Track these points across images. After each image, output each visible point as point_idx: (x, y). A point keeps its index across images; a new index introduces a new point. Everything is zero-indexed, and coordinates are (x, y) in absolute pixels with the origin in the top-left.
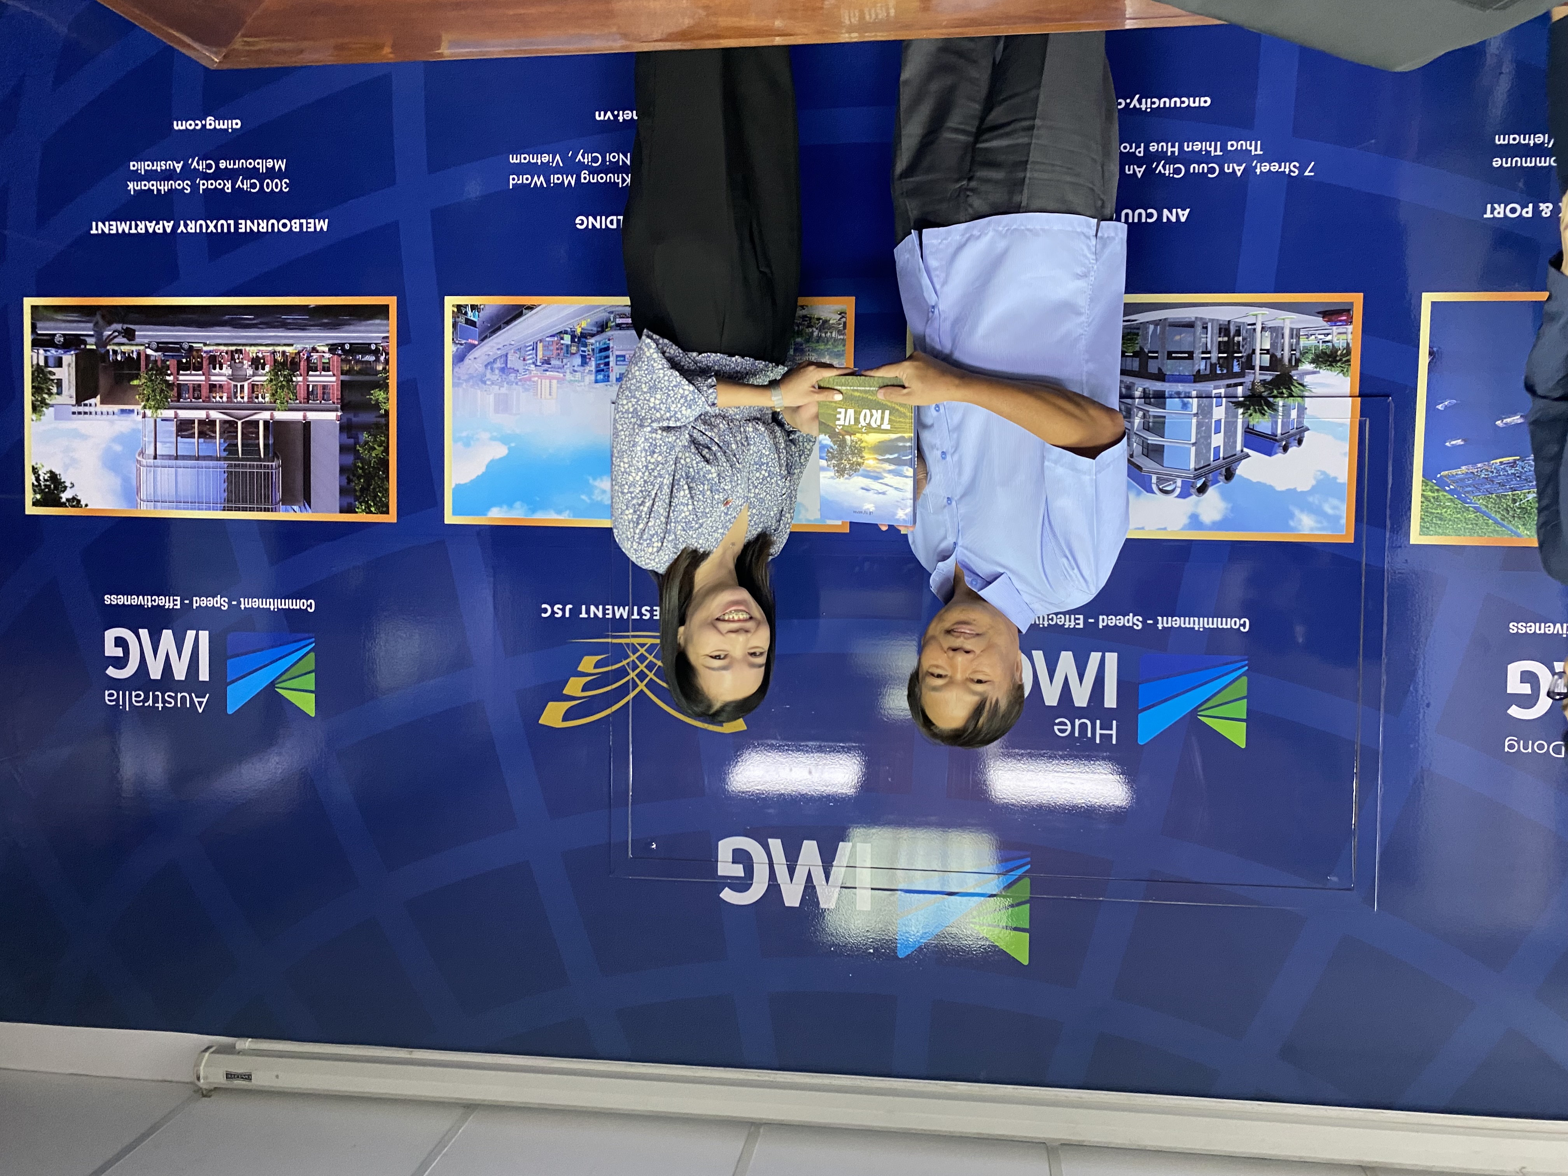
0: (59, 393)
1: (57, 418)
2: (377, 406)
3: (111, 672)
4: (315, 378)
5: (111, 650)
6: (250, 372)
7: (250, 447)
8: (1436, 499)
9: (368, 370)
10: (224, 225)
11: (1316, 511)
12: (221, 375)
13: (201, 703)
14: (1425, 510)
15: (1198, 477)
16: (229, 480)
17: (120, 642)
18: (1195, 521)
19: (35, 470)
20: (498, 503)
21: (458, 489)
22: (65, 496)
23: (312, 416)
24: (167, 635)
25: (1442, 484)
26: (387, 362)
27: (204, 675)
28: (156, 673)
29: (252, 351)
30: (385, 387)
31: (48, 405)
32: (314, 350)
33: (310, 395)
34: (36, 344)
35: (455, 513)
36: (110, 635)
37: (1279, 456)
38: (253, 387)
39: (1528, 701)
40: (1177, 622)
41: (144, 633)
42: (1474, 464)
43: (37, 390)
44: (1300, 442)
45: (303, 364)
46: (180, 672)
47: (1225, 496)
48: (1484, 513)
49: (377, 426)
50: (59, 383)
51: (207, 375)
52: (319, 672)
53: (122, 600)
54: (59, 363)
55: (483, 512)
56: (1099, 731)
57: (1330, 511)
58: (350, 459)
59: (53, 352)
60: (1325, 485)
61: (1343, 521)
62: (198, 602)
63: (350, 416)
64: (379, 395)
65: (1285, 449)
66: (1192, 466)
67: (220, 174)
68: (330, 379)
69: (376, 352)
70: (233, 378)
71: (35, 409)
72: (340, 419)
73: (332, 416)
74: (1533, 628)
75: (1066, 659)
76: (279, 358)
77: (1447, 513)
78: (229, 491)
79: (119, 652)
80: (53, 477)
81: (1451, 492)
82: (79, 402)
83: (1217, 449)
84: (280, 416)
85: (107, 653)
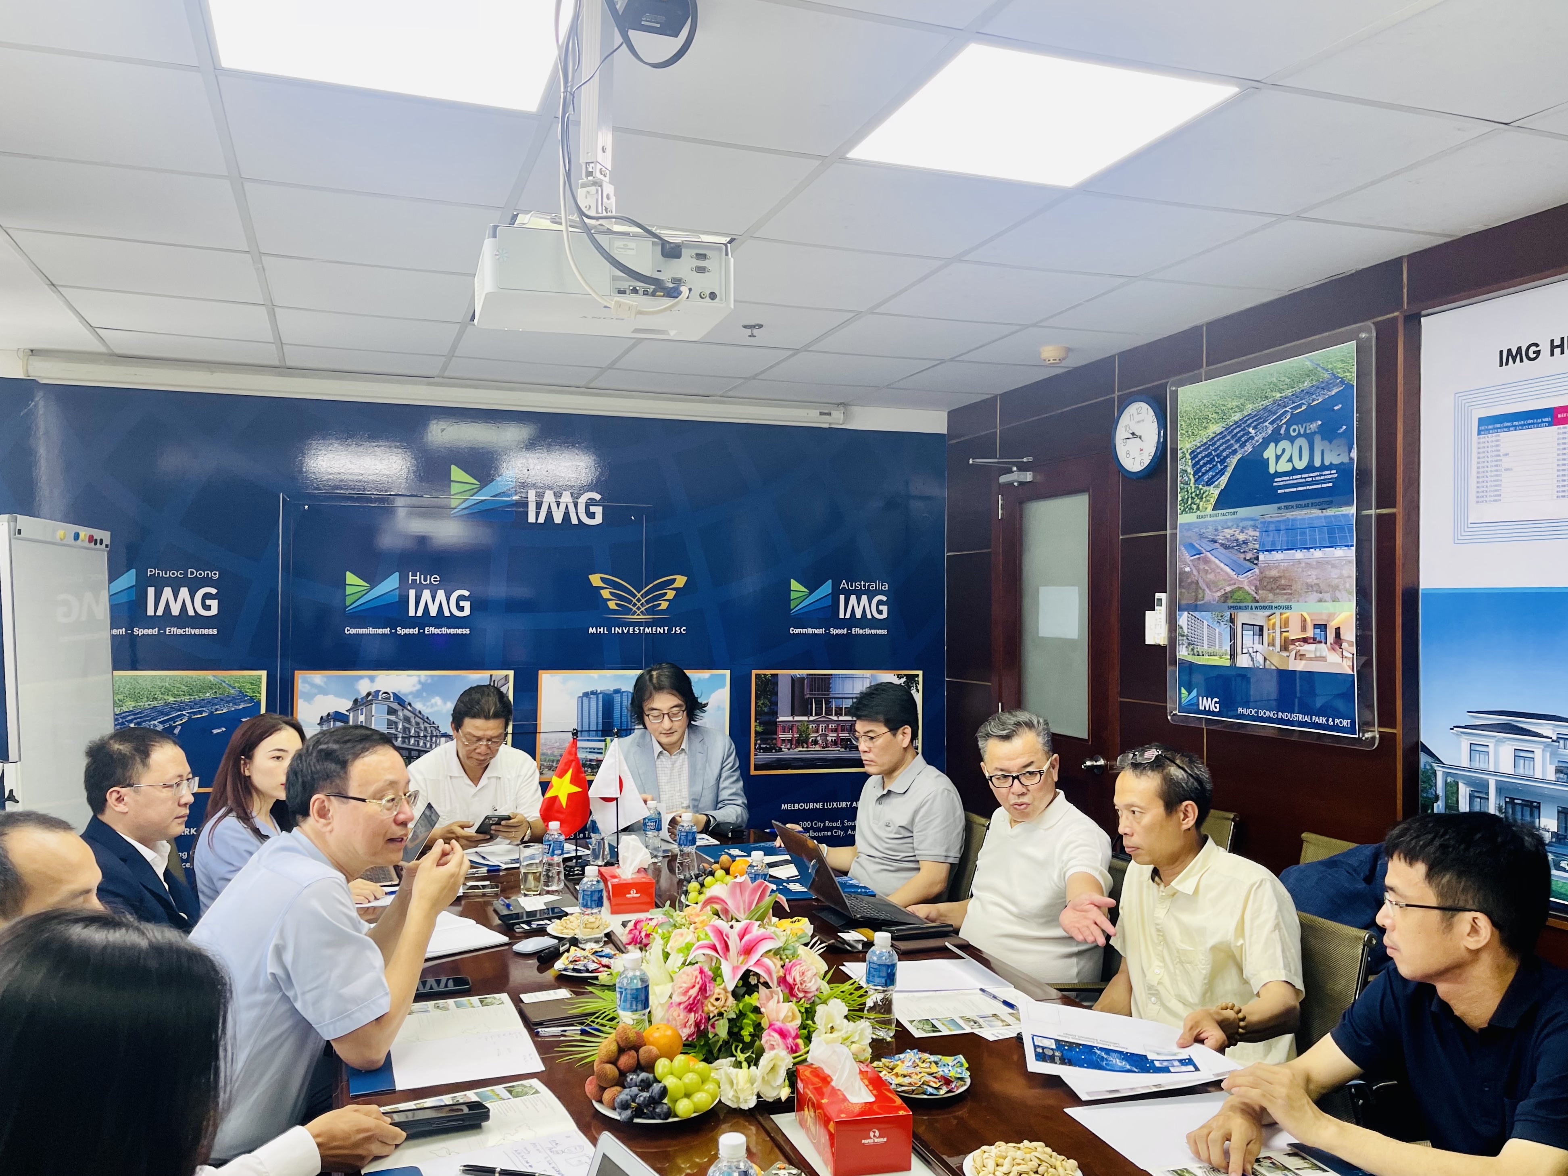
2: (760, 724)
3: (884, 598)
4: (788, 736)
5: (884, 608)
6: (819, 738)
7: (819, 703)
8: (254, 692)
9: (764, 741)
10: (829, 806)
11: (313, 685)
12: (831, 737)
14: (260, 687)
15: (371, 700)
16: (829, 688)
17: (880, 612)
18: (372, 679)
20: (704, 680)
21: (723, 686)
23: (790, 719)
24: (858, 615)
25: (252, 699)
26: (755, 745)
27: (842, 597)
28: (864, 598)
29: (817, 748)
30: (756, 732)
32: (789, 749)
33: (791, 728)
35: (725, 675)
36: (885, 615)
37: (332, 711)
38: (817, 731)
39: (206, 596)
40: (380, 631)
41: (869, 617)
42: (236, 710)
44: (322, 718)
45: (794, 742)
47: (358, 692)
48: (230, 686)
49: (760, 715)
51: (838, 737)
52: (789, 600)
53: (879, 632)
55: (712, 675)
56: (418, 578)
57: (307, 685)
58: (773, 698)
60: (309, 698)
61: (300, 681)
63: (773, 719)
64: (759, 729)
65: (329, 715)
66: (374, 706)
67: (830, 829)
68: (782, 736)
69: (760, 748)
70: (827, 735)
72: (777, 718)
73: (781, 719)
74: (206, 631)
75: (433, 612)
76: (805, 745)
77: (248, 686)
78: (829, 684)
79: (881, 607)
81: (247, 696)
83: (362, 714)
84: (805, 718)
85: (886, 607)
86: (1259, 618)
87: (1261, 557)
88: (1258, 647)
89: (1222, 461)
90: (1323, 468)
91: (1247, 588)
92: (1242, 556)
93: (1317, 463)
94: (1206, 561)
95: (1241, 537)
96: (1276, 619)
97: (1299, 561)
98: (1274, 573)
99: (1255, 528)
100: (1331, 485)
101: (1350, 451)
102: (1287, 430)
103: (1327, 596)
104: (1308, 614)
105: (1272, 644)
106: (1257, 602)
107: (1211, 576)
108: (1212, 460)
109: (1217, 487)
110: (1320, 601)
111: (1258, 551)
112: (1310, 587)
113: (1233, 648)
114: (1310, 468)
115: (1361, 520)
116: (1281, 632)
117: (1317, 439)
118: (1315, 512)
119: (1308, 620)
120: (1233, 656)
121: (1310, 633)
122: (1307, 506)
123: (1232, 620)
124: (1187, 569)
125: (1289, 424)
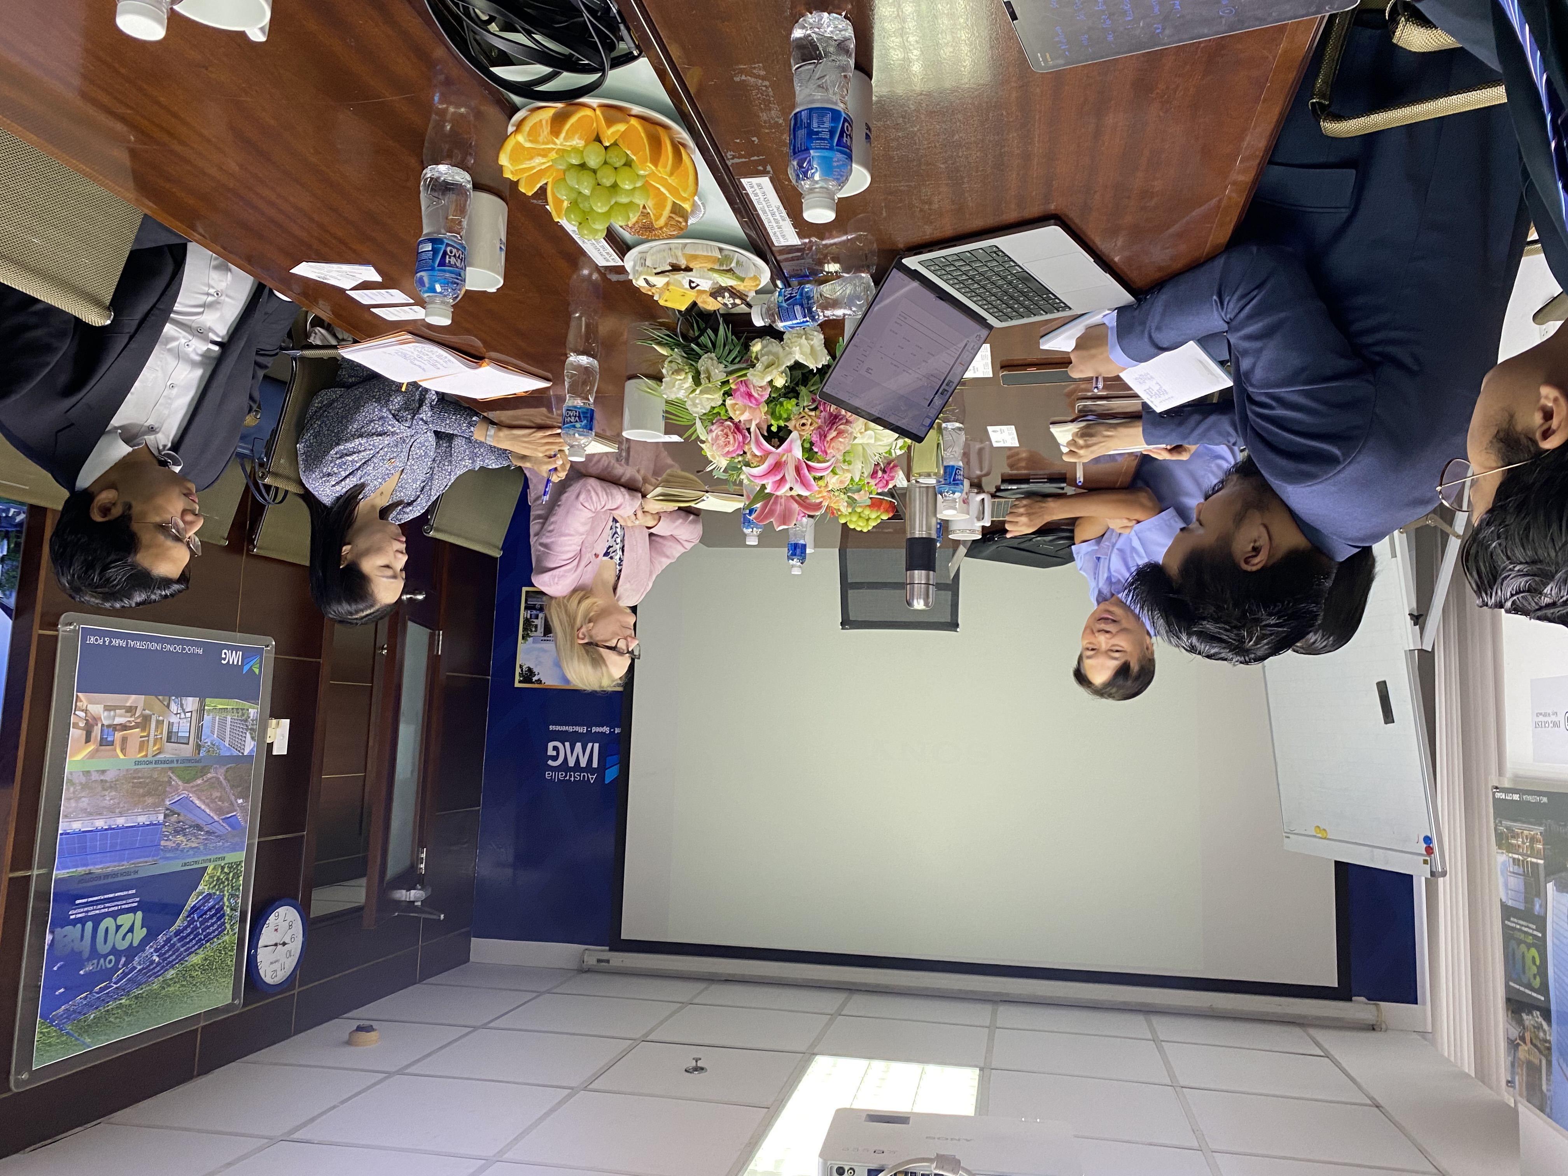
0: (536, 631)
1: (534, 642)
3: (550, 762)
5: (551, 752)
13: (592, 778)
17: (555, 748)
19: (521, 666)
22: (534, 679)
24: (578, 746)
27: (595, 764)
28: (571, 764)
31: (530, 637)
34: (526, 608)
36: (551, 745)
41: (567, 744)
43: (525, 629)
46: (583, 764)
50: (536, 626)
53: (558, 728)
54: (537, 617)
59: (534, 612)
62: (594, 729)
71: (523, 638)
79: (554, 753)
80: (530, 669)
82: (545, 635)
85: (549, 754)
86: (171, 751)
87: (161, 817)
88: (174, 719)
89: (193, 921)
90: (82, 921)
91: (180, 783)
92: (181, 818)
93: (89, 924)
94: (219, 811)
95: (180, 838)
96: (152, 749)
97: (121, 815)
98: (150, 800)
99: (166, 849)
100: (78, 902)
101: (53, 940)
102: (117, 961)
103: (95, 777)
104: (118, 756)
105: (159, 723)
106: (170, 768)
107: (216, 794)
108: (202, 923)
109: (201, 893)
110: (103, 772)
111: (163, 824)
112: (112, 786)
113: (201, 718)
114: (97, 920)
115: (49, 863)
116: (148, 736)
117: (86, 954)
118: (97, 869)
119: (118, 751)
120: (201, 710)
121: (118, 735)
122: (107, 876)
123: (198, 747)
124: (240, 801)
125: (116, 969)
